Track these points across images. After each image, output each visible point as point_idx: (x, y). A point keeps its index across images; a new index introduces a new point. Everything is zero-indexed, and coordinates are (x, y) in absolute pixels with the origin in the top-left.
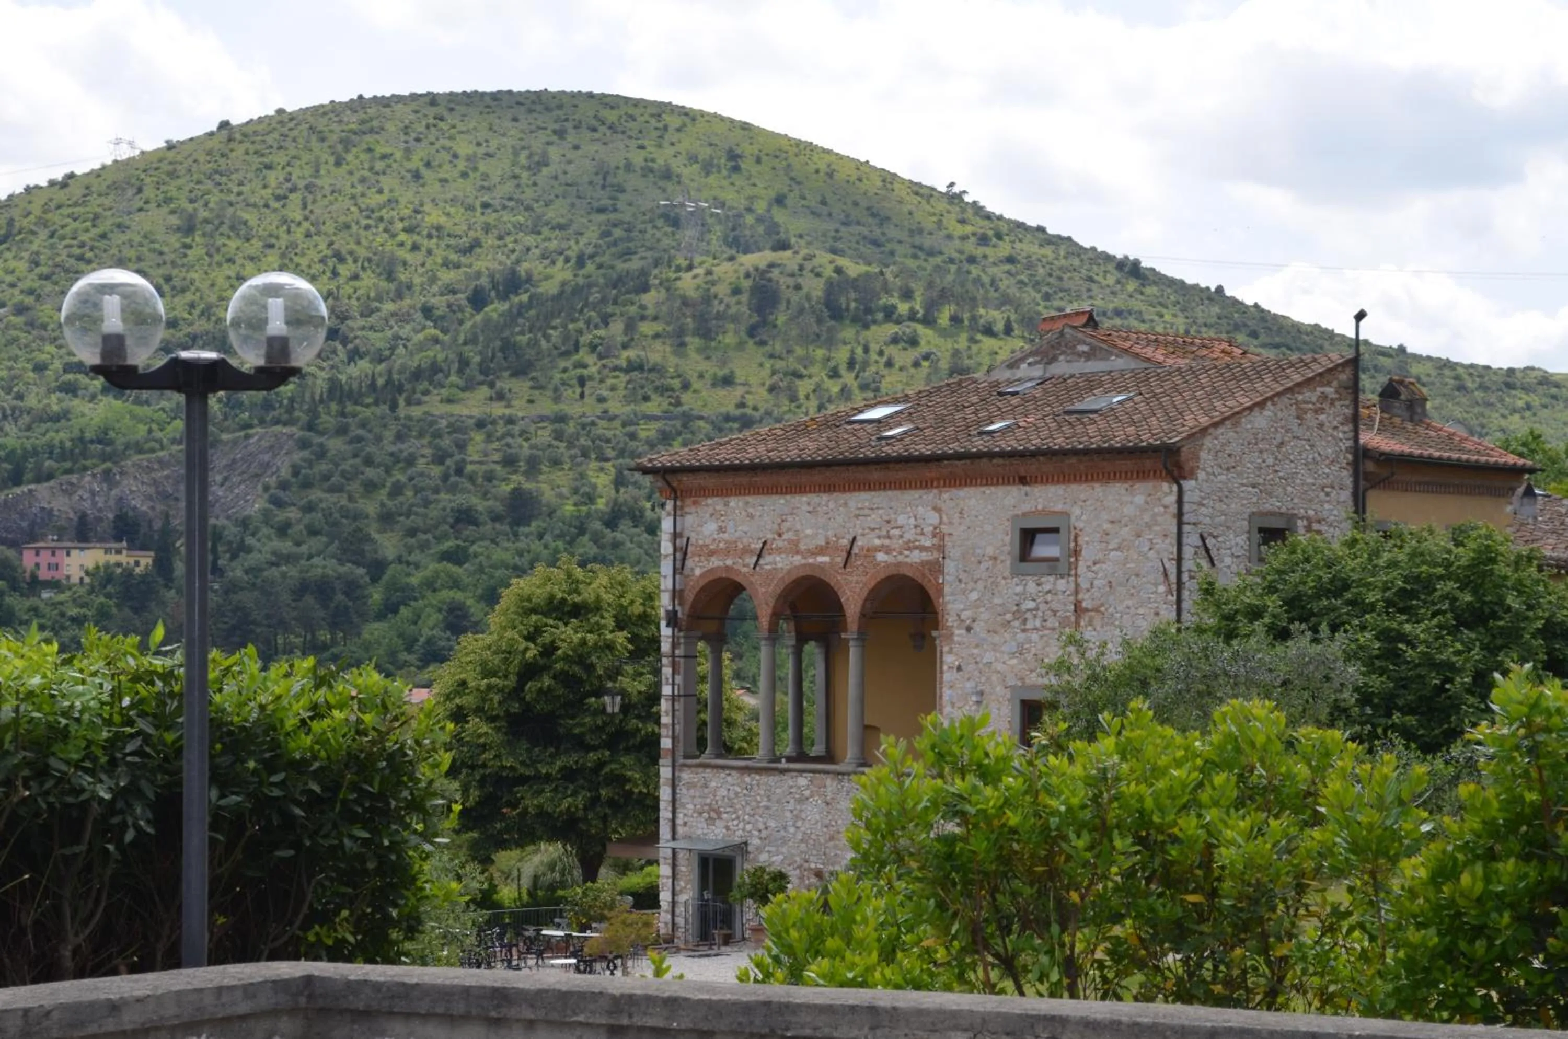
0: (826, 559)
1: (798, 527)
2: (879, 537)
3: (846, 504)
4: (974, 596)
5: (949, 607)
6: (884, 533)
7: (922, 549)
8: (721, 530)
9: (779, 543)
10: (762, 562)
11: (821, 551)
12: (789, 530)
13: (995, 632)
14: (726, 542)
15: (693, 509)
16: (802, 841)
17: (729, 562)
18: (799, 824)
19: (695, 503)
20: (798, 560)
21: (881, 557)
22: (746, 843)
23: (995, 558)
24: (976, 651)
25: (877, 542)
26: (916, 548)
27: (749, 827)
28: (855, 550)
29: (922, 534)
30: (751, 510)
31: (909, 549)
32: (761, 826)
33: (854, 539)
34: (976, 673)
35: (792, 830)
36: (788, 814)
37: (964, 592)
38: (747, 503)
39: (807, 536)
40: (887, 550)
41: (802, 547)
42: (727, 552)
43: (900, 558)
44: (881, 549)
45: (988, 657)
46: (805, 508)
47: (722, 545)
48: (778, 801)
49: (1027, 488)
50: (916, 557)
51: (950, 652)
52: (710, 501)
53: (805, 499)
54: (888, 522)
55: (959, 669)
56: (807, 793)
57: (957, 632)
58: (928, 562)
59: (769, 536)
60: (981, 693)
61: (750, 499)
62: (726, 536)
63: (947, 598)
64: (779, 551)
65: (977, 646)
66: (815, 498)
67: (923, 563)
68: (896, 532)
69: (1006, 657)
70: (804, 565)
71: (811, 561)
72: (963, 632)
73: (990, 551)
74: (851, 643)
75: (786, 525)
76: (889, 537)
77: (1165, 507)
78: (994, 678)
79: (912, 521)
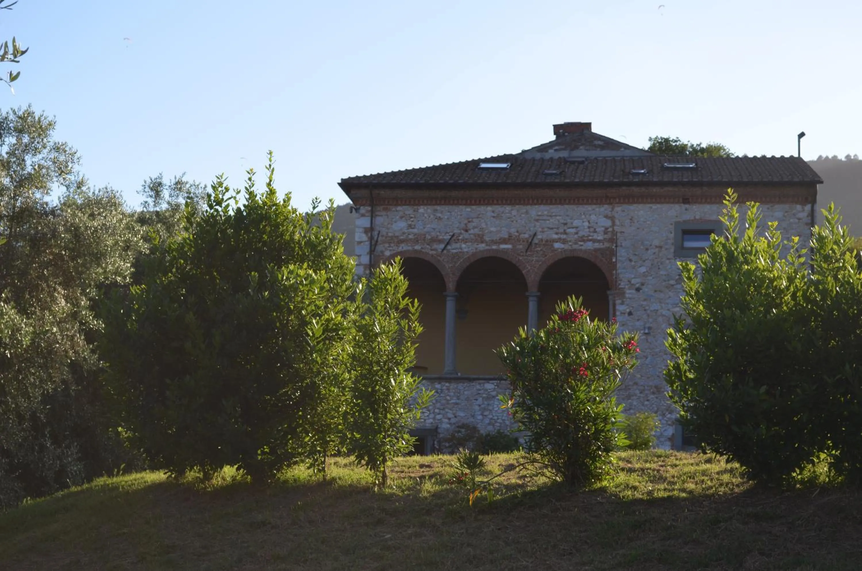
0: (509, 246)
1: (484, 225)
2: (557, 233)
3: (527, 213)
4: (643, 270)
5: (621, 276)
6: (561, 230)
7: (594, 241)
8: (410, 226)
9: (466, 235)
10: (449, 247)
11: (504, 241)
12: (474, 228)
13: (661, 291)
14: (415, 234)
15: (384, 213)
16: (489, 424)
17: (417, 247)
18: (486, 413)
19: (385, 209)
20: (482, 246)
21: (557, 245)
22: (437, 428)
23: (661, 247)
24: (645, 303)
25: (556, 237)
26: (590, 240)
27: (438, 417)
28: (536, 241)
29: (595, 231)
30: (439, 215)
31: (583, 241)
32: (450, 415)
33: (535, 234)
34: (645, 316)
35: (480, 417)
36: (477, 408)
37: (634, 267)
38: (435, 211)
39: (491, 232)
40: (564, 242)
41: (487, 238)
42: (416, 241)
43: (575, 247)
44: (558, 240)
45: (655, 306)
46: (490, 214)
47: (411, 237)
48: (468, 399)
49: (687, 206)
50: (589, 246)
51: (622, 303)
52: (399, 208)
53: (489, 208)
54: (565, 224)
55: (630, 314)
56: (494, 393)
57: (628, 291)
58: (599, 249)
59: (456, 231)
60: (650, 328)
61: (438, 208)
62: (415, 231)
63: (619, 271)
64: (465, 241)
65: (645, 300)
66: (498, 209)
67: (596, 250)
68: (573, 231)
69: (670, 306)
70: (487, 250)
71: (494, 247)
72: (634, 291)
73: (656, 242)
74: (531, 299)
75: (470, 226)
76: (565, 233)
77: (799, 219)
78: (660, 319)
79: (586, 224)
